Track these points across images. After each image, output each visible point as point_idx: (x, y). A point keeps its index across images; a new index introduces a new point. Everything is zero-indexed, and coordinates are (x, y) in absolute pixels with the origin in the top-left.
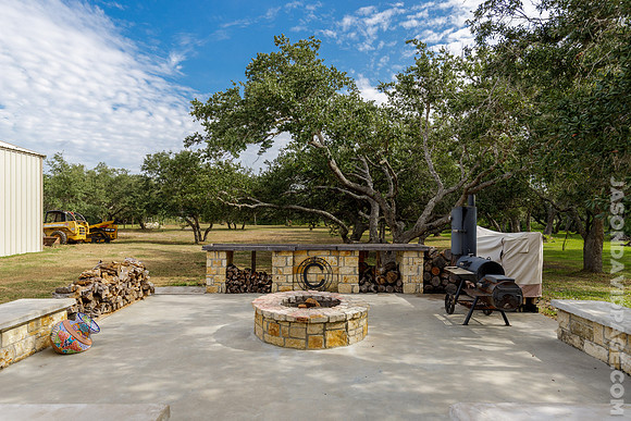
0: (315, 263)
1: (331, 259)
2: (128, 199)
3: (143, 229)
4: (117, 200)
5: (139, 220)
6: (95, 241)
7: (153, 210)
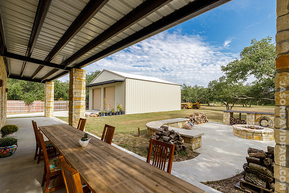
0: (264, 119)
1: (272, 118)
2: (203, 96)
3: (209, 105)
4: (200, 96)
5: (207, 103)
6: (194, 108)
7: (212, 99)
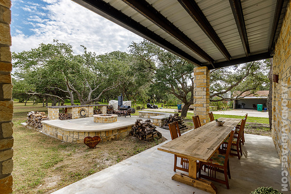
0: (83, 110)
1: (87, 109)
